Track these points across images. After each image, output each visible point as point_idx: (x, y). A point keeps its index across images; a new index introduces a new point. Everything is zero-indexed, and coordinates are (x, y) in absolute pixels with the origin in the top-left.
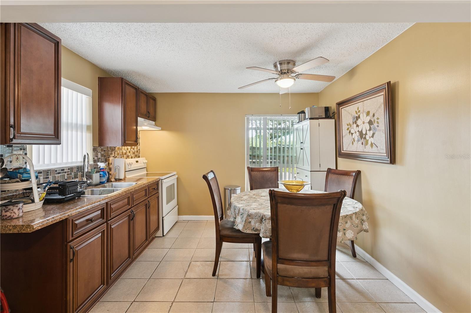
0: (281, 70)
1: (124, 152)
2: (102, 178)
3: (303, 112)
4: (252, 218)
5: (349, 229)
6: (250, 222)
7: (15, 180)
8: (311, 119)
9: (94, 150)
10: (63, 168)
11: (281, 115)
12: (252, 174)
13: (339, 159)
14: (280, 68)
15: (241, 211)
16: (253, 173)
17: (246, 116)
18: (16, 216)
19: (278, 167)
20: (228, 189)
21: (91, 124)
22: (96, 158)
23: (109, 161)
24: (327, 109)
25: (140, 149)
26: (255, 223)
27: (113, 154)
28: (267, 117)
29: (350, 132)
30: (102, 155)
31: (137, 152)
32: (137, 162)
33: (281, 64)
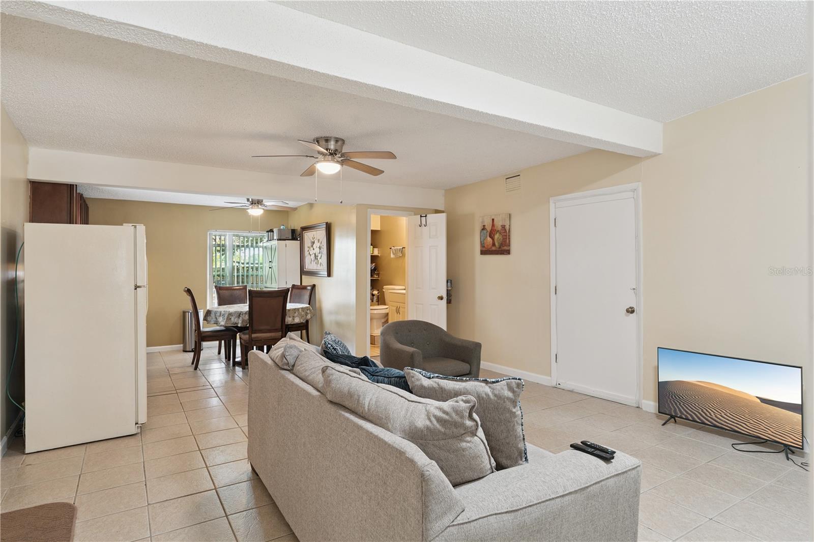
3: (271, 231)
4: (232, 316)
5: (296, 317)
6: (230, 319)
8: (278, 240)
13: (303, 276)
15: (222, 313)
16: (221, 292)
17: (209, 231)
19: (246, 286)
20: (188, 312)
24: (293, 231)
26: (235, 319)
29: (309, 253)
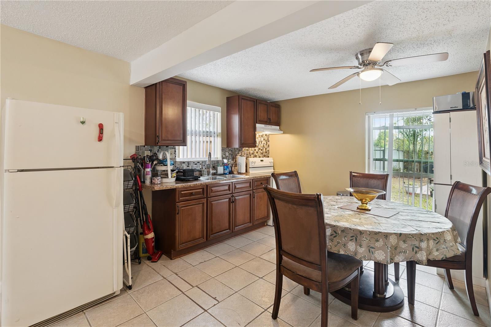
0: (363, 62)
1: (251, 152)
2: (225, 170)
7: (161, 165)
8: (436, 113)
9: (223, 150)
10: (198, 161)
11: (416, 109)
12: (353, 180)
14: (362, 59)
16: (355, 179)
17: (367, 114)
18: (156, 183)
19: (388, 175)
20: (340, 195)
21: (221, 132)
22: (224, 156)
23: (236, 159)
24: (467, 96)
25: (269, 151)
27: (240, 154)
28: (394, 114)
30: (229, 154)
31: (266, 152)
32: (261, 161)
33: (362, 54)
